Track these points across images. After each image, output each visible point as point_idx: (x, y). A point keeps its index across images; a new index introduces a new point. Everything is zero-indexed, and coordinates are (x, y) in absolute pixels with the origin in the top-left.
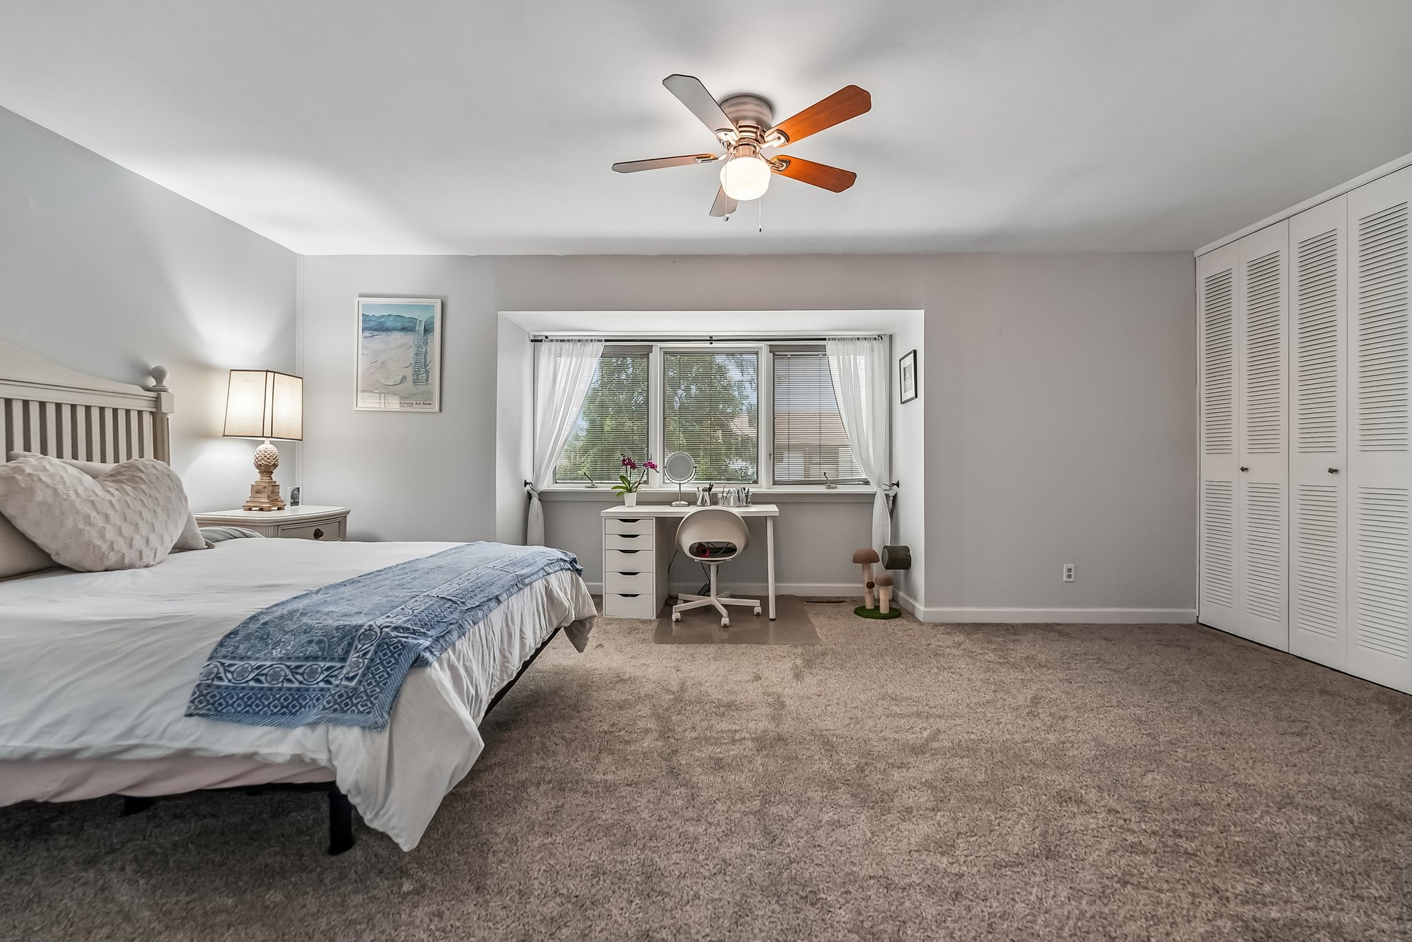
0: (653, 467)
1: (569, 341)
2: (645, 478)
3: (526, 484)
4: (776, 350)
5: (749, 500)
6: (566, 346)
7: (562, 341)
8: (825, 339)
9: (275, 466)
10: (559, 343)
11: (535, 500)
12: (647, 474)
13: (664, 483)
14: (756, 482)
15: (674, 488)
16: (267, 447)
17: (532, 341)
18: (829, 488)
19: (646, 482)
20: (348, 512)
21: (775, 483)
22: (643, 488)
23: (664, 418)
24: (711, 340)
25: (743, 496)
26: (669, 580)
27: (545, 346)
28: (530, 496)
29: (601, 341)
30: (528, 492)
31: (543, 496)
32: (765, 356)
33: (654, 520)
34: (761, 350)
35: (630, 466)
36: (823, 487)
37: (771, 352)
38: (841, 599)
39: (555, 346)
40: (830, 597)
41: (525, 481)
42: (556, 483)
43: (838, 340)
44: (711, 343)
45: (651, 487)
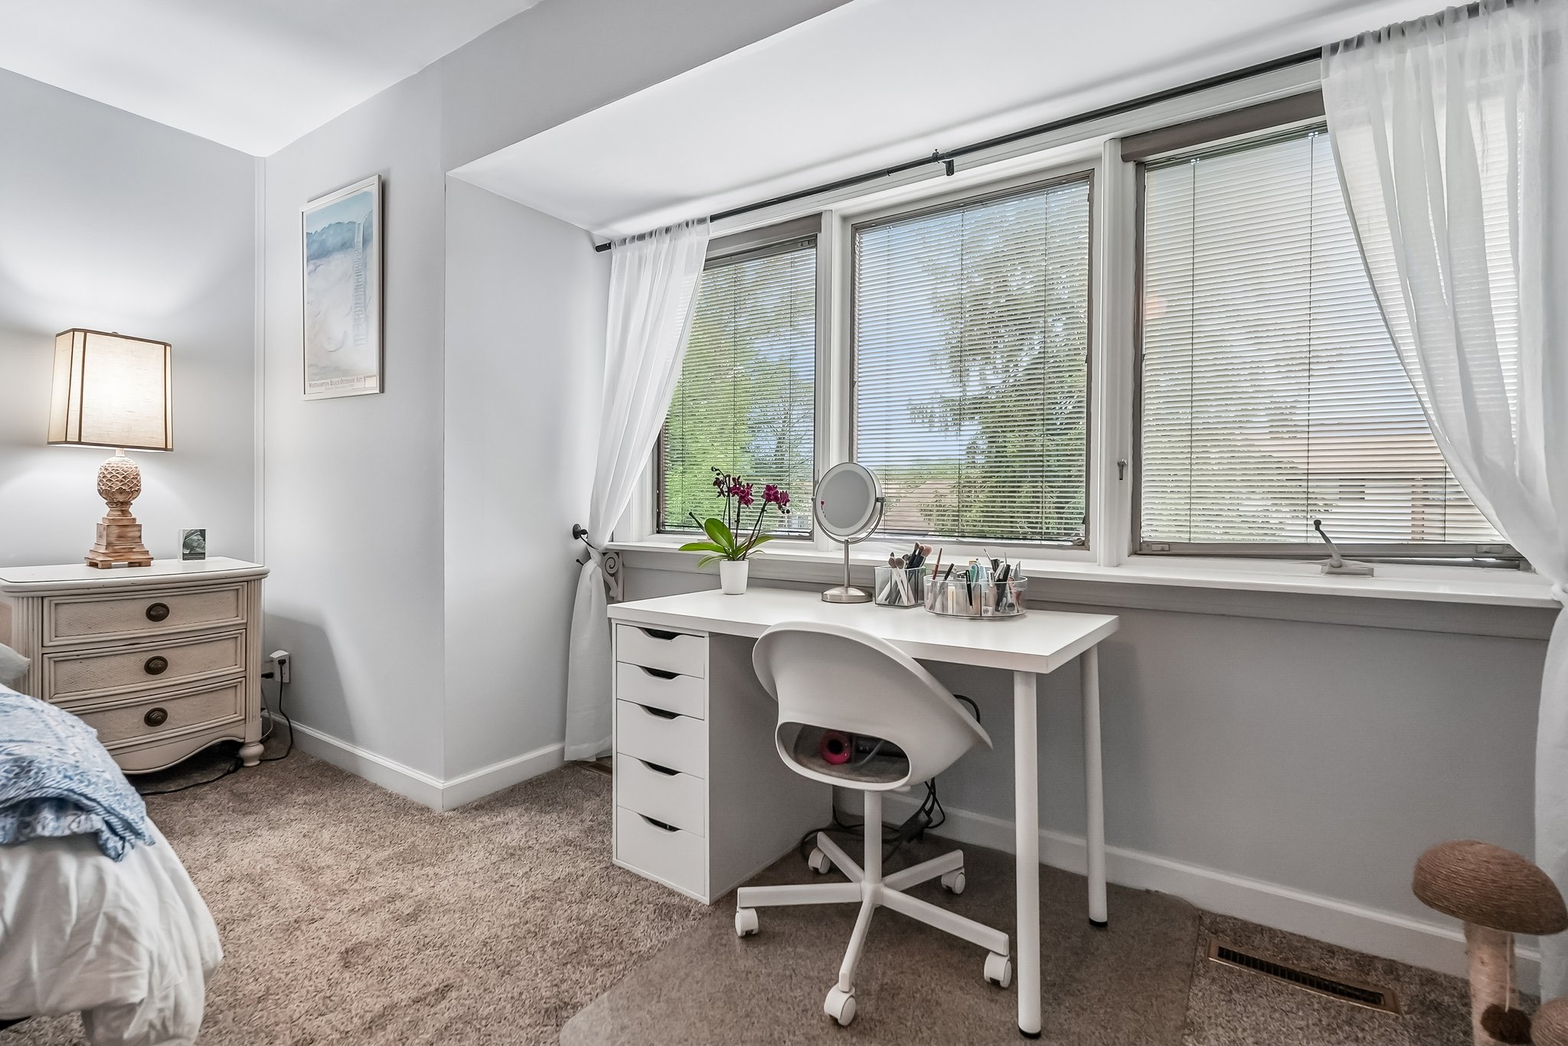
1: (651, 234)
3: (577, 533)
4: (1144, 147)
5: (1010, 598)
6: (647, 247)
7: (641, 237)
8: (1316, 54)
9: (135, 491)
10: (637, 243)
11: (591, 567)
14: (1082, 544)
15: (836, 552)
16: (118, 460)
17: (599, 249)
18: (1336, 571)
19: (811, 536)
20: (263, 575)
21: (1140, 549)
23: (852, 384)
25: (985, 583)
27: (616, 253)
28: (582, 558)
29: (703, 220)
30: (584, 550)
32: (1110, 176)
33: (707, 640)
34: (1098, 159)
35: (737, 497)
36: (1316, 567)
37: (1125, 159)
38: (1375, 980)
39: (631, 251)
40: (1331, 950)
41: (576, 527)
42: (658, 532)
43: (1369, 43)
44: (950, 171)
45: (816, 549)
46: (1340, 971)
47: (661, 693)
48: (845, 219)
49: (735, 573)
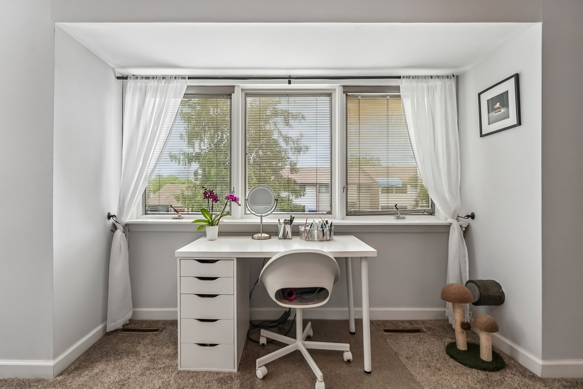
0: (235, 200)
1: (153, 78)
2: (227, 209)
3: (109, 217)
4: (349, 90)
6: (152, 83)
7: (147, 78)
8: (399, 77)
10: (144, 80)
11: (119, 233)
12: (230, 206)
13: (245, 214)
14: (330, 213)
15: (255, 220)
17: (118, 78)
18: (398, 218)
19: (229, 213)
21: (348, 214)
22: (225, 220)
23: (246, 154)
24: (290, 79)
25: (326, 229)
26: (251, 306)
27: (130, 83)
28: (114, 228)
29: (183, 78)
30: (114, 224)
31: (128, 228)
32: (338, 97)
33: (235, 261)
34: (334, 90)
35: (212, 200)
36: (393, 217)
37: (344, 93)
38: (416, 326)
39: (141, 83)
40: (403, 322)
41: (109, 214)
42: (146, 214)
43: (411, 78)
44: (290, 83)
45: (233, 219)
46: (409, 327)
47: (207, 287)
48: (242, 90)
49: (212, 231)
